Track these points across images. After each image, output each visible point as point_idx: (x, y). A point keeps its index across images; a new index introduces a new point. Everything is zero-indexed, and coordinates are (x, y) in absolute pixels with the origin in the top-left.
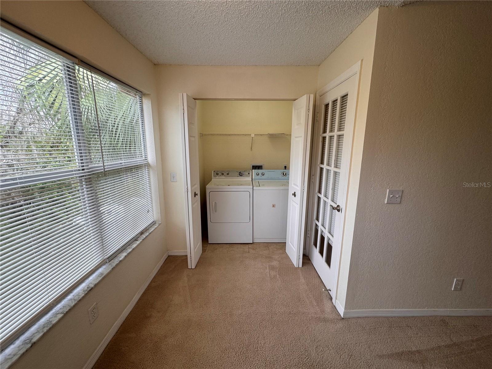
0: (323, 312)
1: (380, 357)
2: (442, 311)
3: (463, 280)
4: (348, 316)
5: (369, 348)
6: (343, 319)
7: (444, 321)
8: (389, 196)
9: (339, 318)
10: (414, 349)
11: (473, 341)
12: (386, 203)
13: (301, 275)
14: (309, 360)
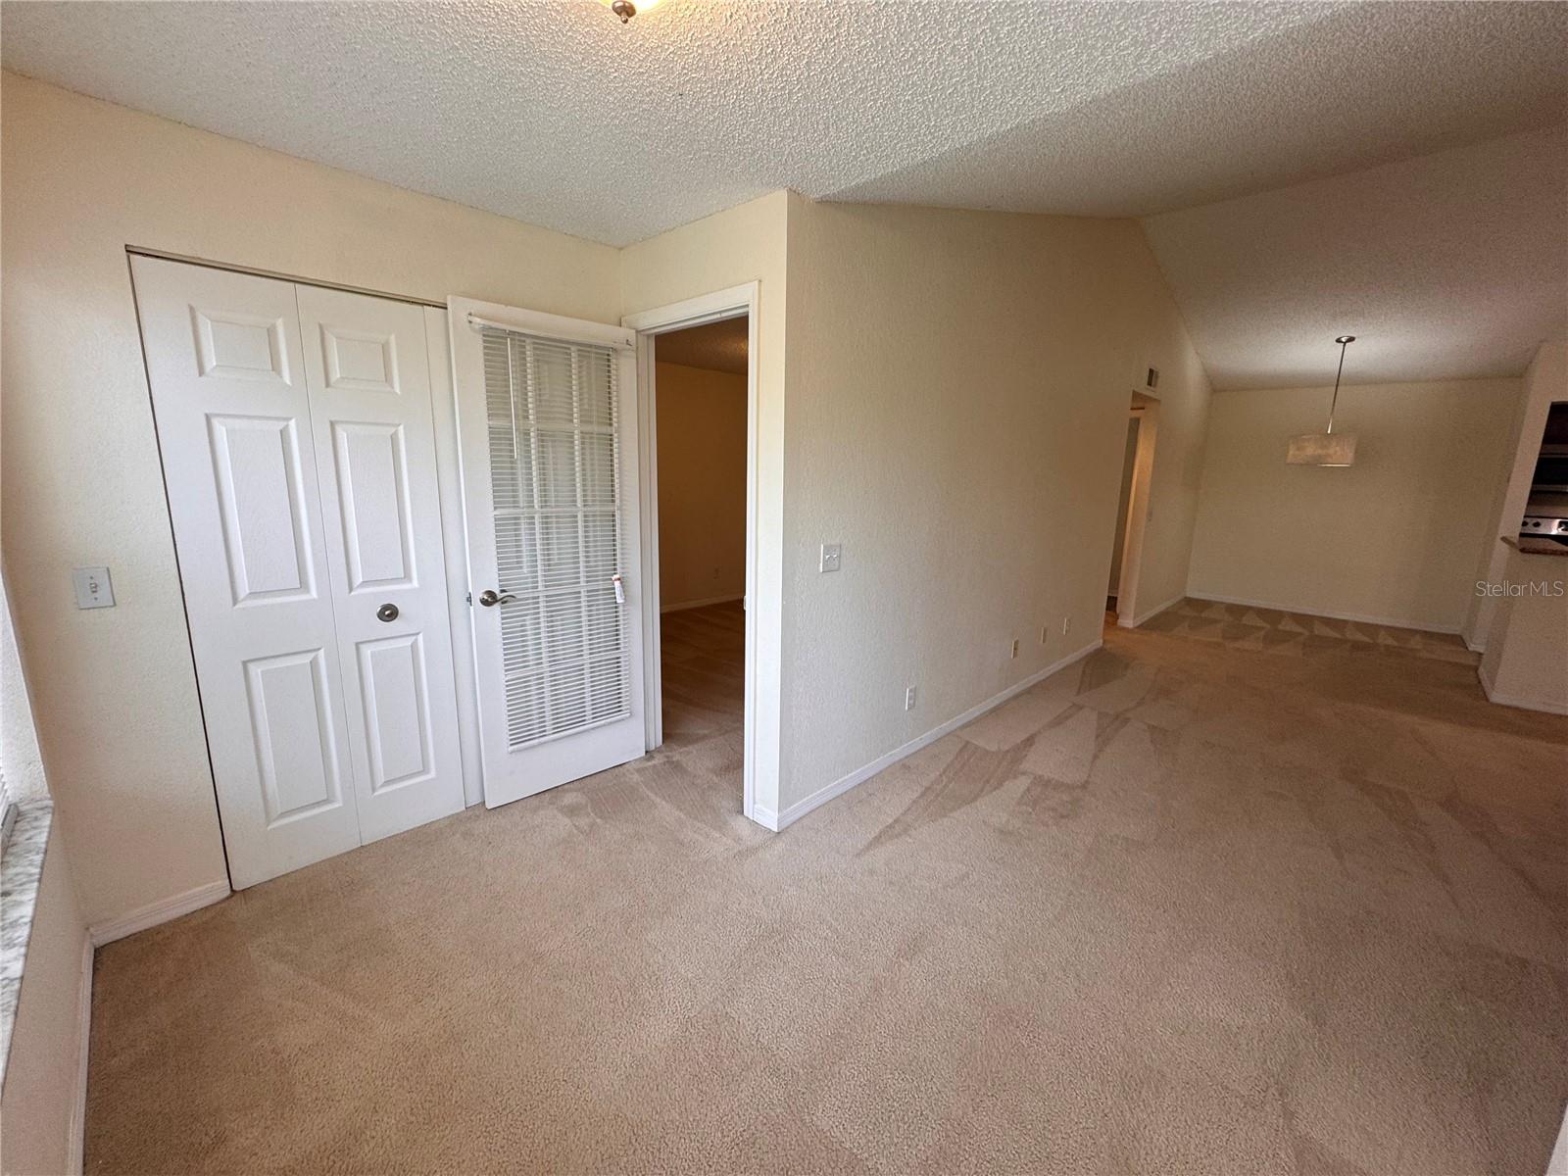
0: (738, 839)
1: (858, 855)
2: (898, 753)
3: (915, 688)
4: (785, 824)
5: (838, 852)
6: (779, 833)
7: (904, 766)
8: (824, 557)
9: (772, 835)
10: (890, 821)
11: (941, 775)
12: (821, 571)
13: (652, 796)
14: (763, 926)
